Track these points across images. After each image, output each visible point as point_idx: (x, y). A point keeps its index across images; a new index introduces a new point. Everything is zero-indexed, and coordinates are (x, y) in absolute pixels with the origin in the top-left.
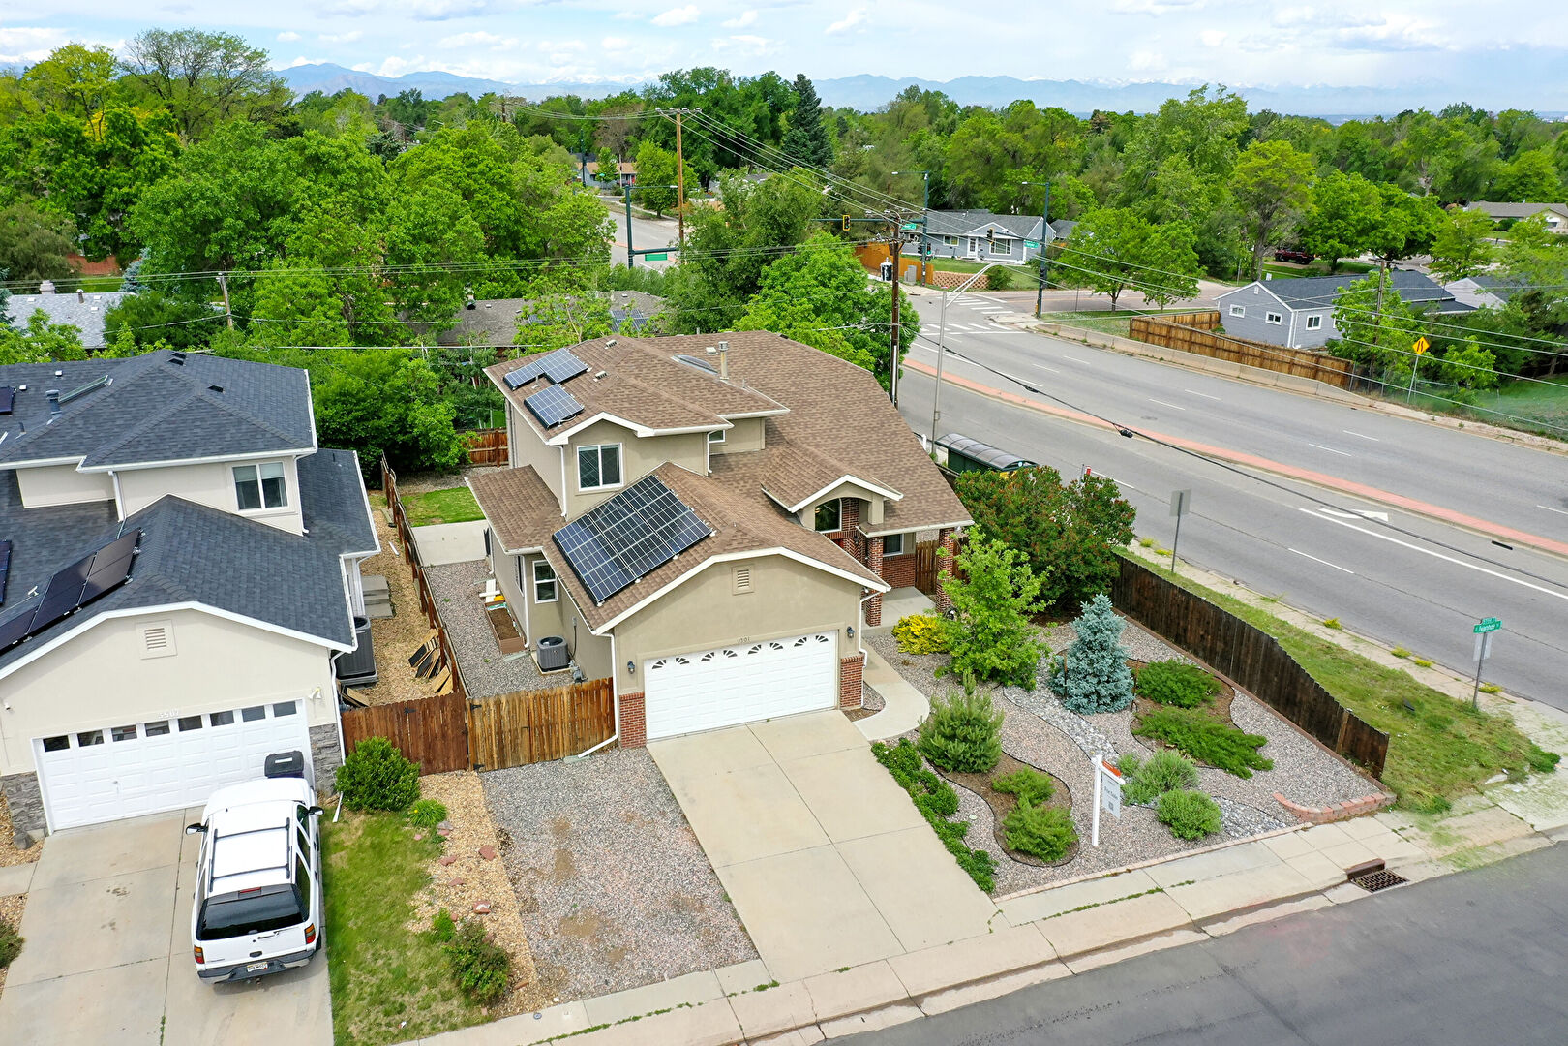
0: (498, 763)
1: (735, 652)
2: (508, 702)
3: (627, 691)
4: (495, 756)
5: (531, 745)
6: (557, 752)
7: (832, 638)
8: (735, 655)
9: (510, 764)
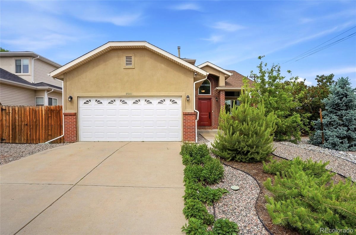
0: (12, 140)
1: (126, 101)
2: (18, 110)
3: (68, 111)
4: (11, 136)
5: (27, 134)
6: (39, 140)
7: (179, 101)
8: (126, 103)
9: (17, 142)
